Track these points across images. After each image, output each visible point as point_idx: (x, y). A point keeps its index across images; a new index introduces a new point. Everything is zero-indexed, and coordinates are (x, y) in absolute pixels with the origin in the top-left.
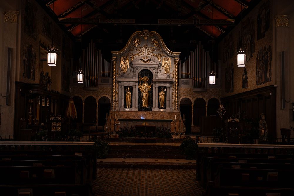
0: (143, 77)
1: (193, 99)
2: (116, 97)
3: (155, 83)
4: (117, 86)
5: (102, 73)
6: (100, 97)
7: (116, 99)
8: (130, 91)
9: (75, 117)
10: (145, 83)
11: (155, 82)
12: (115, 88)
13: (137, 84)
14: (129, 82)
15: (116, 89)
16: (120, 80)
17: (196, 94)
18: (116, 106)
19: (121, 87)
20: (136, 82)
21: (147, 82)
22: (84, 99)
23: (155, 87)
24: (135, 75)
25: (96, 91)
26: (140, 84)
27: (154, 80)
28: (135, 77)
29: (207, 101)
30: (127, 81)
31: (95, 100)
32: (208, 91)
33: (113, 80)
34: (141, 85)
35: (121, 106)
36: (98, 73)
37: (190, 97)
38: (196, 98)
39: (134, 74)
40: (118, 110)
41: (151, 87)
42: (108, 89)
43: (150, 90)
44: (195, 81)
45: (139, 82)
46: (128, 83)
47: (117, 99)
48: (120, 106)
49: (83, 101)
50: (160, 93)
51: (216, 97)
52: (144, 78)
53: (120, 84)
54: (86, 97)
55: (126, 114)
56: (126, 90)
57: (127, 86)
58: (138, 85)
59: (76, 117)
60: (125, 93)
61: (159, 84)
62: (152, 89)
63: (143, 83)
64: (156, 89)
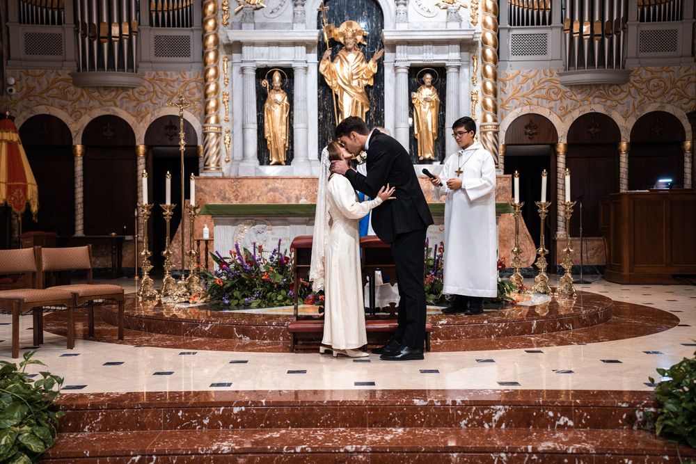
0: (338, 25)
1: (561, 117)
2: (222, 115)
3: (394, 51)
4: (223, 65)
5: (156, 11)
6: (150, 119)
7: (223, 123)
8: (282, 87)
9: (28, 206)
10: (349, 50)
11: (393, 46)
12: (216, 76)
13: (313, 57)
14: (279, 44)
15: (221, 83)
16: (235, 35)
17: (579, 97)
18: (224, 156)
19: (242, 70)
20: (308, 46)
21: (360, 44)
22: (77, 128)
23: (396, 68)
24: (304, 12)
25: (130, 93)
26: (328, 53)
27: (388, 34)
28: (304, 22)
29: (626, 126)
30: (269, 44)
31: (128, 132)
32: (632, 79)
33: (204, 39)
34: (333, 59)
35: (244, 156)
36: (138, 10)
37: (551, 108)
38: (576, 114)
39: (299, 7)
40: (233, 175)
41: (375, 71)
42: (187, 83)
43: (371, 83)
44: (572, 39)
45: (321, 47)
46: (275, 49)
47: (226, 126)
48: (238, 155)
49: (73, 134)
50: (415, 95)
51: (669, 109)
52: (343, 27)
53: (236, 57)
54: (86, 120)
55: (265, 189)
56: (265, 83)
57: (267, 68)
58: (320, 58)
59: (35, 209)
60: (262, 96)
61: (413, 53)
62: (379, 77)
63: (341, 53)
64: (396, 74)
